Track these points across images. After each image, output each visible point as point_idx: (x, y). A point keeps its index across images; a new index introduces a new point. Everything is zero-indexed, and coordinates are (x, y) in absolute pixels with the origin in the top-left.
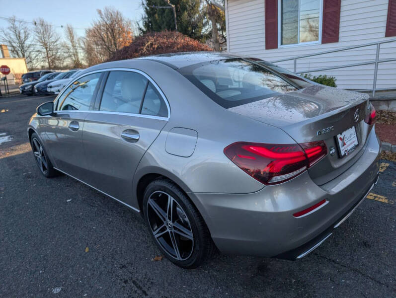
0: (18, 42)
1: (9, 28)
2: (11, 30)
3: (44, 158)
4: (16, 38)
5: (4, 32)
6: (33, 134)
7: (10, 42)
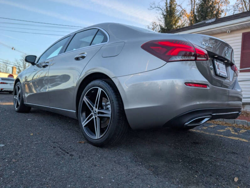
0: (23, 67)
1: (20, 60)
2: (21, 61)
3: (20, 98)
4: (23, 65)
5: (17, 61)
6: (18, 83)
7: (19, 67)
